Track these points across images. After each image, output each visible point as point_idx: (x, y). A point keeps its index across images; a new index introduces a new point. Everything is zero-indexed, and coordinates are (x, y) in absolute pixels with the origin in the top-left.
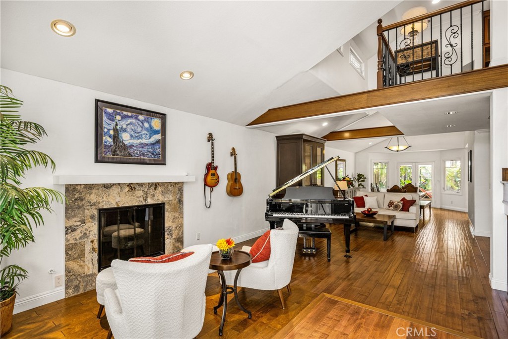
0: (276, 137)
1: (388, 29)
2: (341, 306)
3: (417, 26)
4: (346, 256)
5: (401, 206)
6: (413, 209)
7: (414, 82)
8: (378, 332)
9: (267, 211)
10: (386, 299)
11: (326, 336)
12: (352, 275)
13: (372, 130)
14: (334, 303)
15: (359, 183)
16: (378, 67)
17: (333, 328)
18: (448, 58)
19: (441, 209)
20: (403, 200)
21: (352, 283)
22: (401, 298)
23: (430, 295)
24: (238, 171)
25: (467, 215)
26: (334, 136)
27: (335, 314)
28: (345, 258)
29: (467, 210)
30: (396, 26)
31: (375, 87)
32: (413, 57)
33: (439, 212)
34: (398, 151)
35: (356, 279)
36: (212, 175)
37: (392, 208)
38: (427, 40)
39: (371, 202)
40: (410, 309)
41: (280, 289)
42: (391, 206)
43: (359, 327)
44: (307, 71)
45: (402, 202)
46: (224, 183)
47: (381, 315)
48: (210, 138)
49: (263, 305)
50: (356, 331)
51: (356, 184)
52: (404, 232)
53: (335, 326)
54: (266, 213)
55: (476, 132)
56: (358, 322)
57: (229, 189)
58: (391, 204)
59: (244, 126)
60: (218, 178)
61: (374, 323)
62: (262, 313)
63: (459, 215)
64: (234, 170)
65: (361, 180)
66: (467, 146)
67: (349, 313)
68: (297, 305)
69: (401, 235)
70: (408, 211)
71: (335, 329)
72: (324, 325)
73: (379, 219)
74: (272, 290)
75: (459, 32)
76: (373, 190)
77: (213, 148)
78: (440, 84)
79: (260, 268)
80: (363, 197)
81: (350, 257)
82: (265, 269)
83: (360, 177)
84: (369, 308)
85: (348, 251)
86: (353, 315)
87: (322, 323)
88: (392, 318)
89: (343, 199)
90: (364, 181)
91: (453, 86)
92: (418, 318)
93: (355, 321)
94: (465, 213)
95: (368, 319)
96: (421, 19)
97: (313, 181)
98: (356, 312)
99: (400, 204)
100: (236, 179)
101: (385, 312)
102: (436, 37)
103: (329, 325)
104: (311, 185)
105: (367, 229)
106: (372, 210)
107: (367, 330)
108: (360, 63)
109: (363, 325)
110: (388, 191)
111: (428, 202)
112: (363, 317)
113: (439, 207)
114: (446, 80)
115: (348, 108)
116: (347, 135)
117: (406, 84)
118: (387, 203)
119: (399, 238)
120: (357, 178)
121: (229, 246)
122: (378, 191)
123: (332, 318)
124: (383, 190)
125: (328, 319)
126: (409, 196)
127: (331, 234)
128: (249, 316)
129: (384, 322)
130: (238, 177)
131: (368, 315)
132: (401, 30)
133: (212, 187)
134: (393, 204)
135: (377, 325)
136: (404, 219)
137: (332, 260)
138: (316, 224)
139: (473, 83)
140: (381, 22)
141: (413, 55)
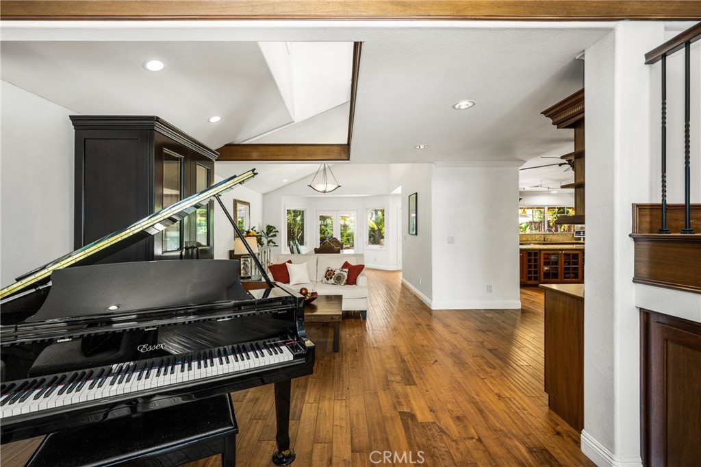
0: (72, 116)
5: (346, 275)
6: (362, 279)
15: (269, 239)
20: (346, 265)
26: (233, 151)
29: (392, 268)
34: (324, 192)
37: (332, 281)
39: (299, 274)
42: (331, 278)
45: (347, 270)
51: (265, 240)
58: (329, 274)
65: (272, 234)
70: (355, 283)
80: (284, 264)
83: (270, 229)
90: (275, 236)
94: (389, 271)
99: (344, 273)
110: (317, 251)
118: (322, 273)
120: (265, 231)
122: (299, 253)
134: (334, 274)
136: (351, 300)
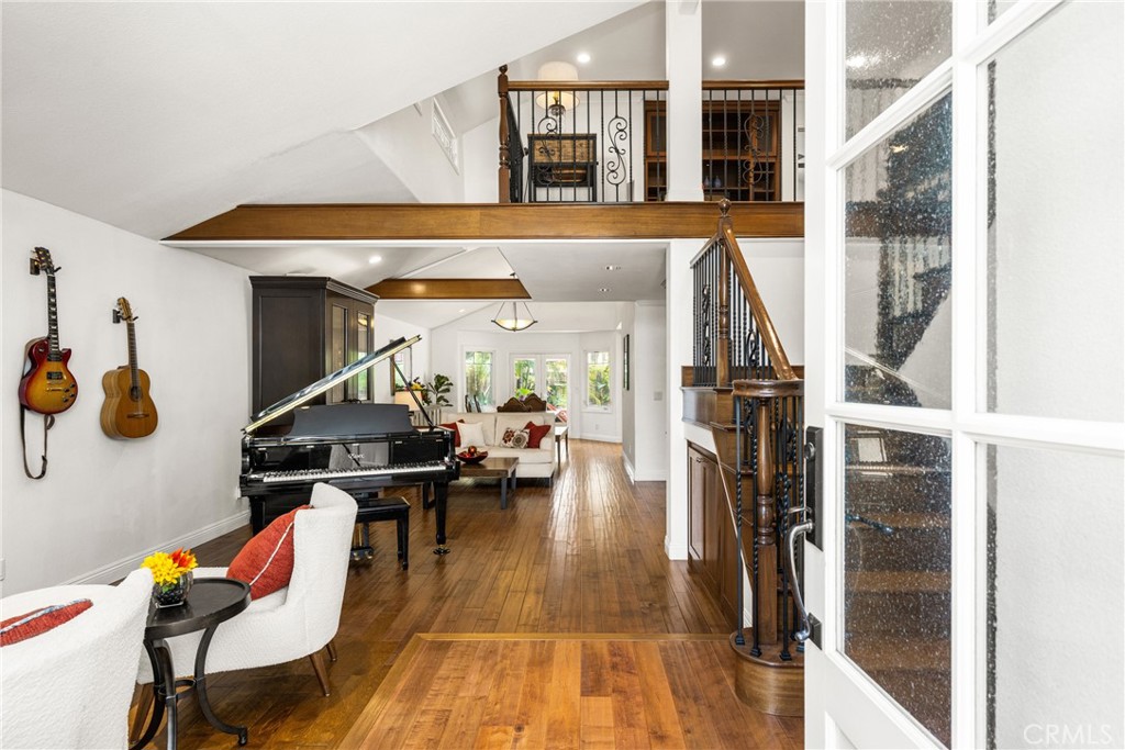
0: (252, 278)
1: (519, 88)
2: (459, 648)
3: (566, 98)
4: (438, 552)
5: (527, 436)
6: (546, 442)
7: (561, 203)
8: (536, 675)
9: (245, 470)
10: (529, 615)
11: (447, 713)
12: (458, 587)
13: (473, 284)
14: (443, 647)
15: (439, 395)
16: (501, 159)
17: (455, 695)
18: (613, 171)
19: (581, 440)
20: (530, 425)
21: (464, 603)
22: (552, 608)
23: (594, 591)
24: (141, 366)
25: (621, 448)
26: (392, 288)
27: (452, 667)
28: (437, 556)
29: (619, 439)
30: (534, 88)
31: (496, 200)
32: (560, 156)
33: (579, 445)
34: (514, 330)
35: (467, 593)
36: (50, 375)
37: (511, 444)
38: (582, 130)
39: (472, 435)
40: (570, 622)
41: (318, 652)
42: (510, 440)
43: (501, 676)
44: (352, 132)
45: (528, 431)
46: (91, 400)
47: (534, 644)
48: (42, 263)
49: (270, 705)
50: (499, 685)
51: (433, 397)
52: (533, 489)
53: (458, 689)
54: (241, 477)
55: (636, 303)
56: (498, 668)
57: (111, 417)
58: (508, 435)
59: (155, 238)
60: (75, 386)
61: (526, 660)
62: (275, 720)
63: (608, 448)
64: (125, 362)
65: (443, 388)
66: (620, 327)
67: (479, 658)
68: (359, 677)
69: (529, 494)
70: (539, 447)
71: (461, 694)
72: (436, 695)
73: (490, 467)
74: (298, 658)
75: (627, 130)
76: (469, 410)
77: (52, 295)
78: (602, 215)
79: (262, 612)
80: (455, 424)
81: (445, 552)
82: (282, 610)
83: (440, 380)
84: (510, 638)
85: (441, 540)
86: (485, 659)
87: (431, 692)
88: (552, 644)
89: (428, 430)
90: (448, 390)
91: (621, 222)
92: (584, 632)
93: (492, 668)
94: (615, 444)
95: (513, 657)
96: (574, 88)
97: (350, 392)
98: (491, 652)
99: (525, 435)
100: (134, 389)
101: (538, 637)
102: (595, 129)
103: (446, 692)
104: (344, 401)
105: (463, 490)
106: (478, 450)
107: (517, 677)
108: (451, 137)
109: (508, 671)
110: (500, 410)
111: (563, 429)
112: (504, 657)
113: (577, 437)
114: (611, 209)
115: (442, 232)
116: (419, 288)
117: (547, 203)
118: (500, 435)
119: (526, 501)
120: (434, 384)
121: (181, 569)
122: (479, 411)
123: (448, 678)
124: (487, 408)
125: (440, 681)
126: (538, 419)
127: (409, 507)
128: (240, 742)
129: (541, 654)
130: (139, 384)
131: (512, 650)
132: (540, 97)
133: (50, 414)
134: (512, 436)
135: (531, 664)
136: (531, 465)
137: (412, 563)
138: (369, 491)
139: (646, 223)
140: (506, 70)
141: (560, 151)
